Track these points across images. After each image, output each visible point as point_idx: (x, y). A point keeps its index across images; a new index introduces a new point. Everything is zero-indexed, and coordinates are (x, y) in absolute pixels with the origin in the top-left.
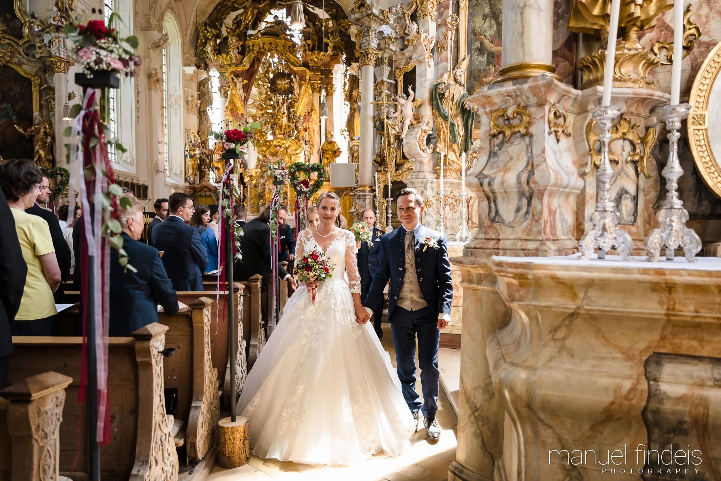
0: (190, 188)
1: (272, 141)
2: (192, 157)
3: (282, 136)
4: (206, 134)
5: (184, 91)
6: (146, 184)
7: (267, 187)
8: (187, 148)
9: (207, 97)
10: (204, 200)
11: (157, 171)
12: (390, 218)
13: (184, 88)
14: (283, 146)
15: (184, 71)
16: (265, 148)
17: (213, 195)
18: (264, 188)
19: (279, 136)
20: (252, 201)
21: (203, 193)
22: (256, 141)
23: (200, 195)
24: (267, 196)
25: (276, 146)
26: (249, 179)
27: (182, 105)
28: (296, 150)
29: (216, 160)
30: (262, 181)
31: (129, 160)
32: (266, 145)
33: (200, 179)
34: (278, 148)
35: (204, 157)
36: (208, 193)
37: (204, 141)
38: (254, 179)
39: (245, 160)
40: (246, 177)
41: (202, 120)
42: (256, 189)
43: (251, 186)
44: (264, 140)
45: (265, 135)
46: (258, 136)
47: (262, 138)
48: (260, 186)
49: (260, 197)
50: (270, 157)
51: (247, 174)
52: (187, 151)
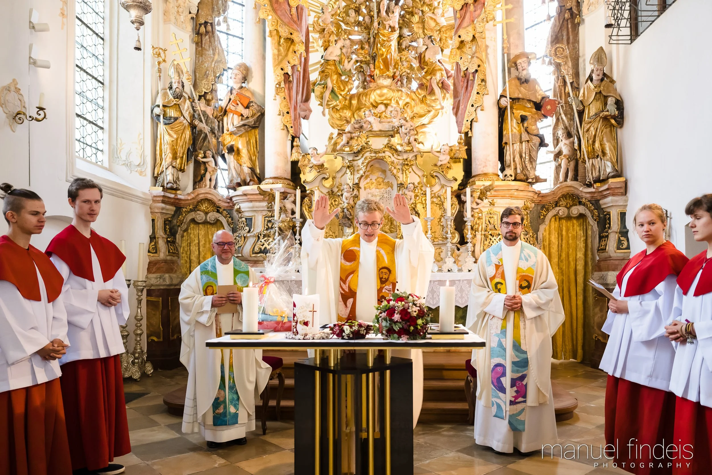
0: (165, 200)
2: (170, 121)
3: (387, 82)
4: (211, 78)
7: (363, 195)
8: (160, 100)
10: (202, 233)
16: (347, 114)
17: (224, 220)
18: (356, 197)
21: (199, 216)
22: (327, 94)
23: (193, 221)
26: (314, 174)
28: (421, 116)
29: (232, 129)
30: (349, 179)
32: (349, 106)
33: (195, 183)
34: (382, 108)
35: (202, 126)
36: (212, 216)
37: (205, 92)
38: (328, 174)
39: (303, 134)
40: (308, 169)
41: (202, 47)
42: (335, 201)
43: (322, 192)
44: (345, 92)
45: (348, 81)
46: (332, 81)
47: (342, 88)
48: (348, 192)
49: (345, 221)
50: (371, 117)
51: (309, 160)
52: (158, 106)
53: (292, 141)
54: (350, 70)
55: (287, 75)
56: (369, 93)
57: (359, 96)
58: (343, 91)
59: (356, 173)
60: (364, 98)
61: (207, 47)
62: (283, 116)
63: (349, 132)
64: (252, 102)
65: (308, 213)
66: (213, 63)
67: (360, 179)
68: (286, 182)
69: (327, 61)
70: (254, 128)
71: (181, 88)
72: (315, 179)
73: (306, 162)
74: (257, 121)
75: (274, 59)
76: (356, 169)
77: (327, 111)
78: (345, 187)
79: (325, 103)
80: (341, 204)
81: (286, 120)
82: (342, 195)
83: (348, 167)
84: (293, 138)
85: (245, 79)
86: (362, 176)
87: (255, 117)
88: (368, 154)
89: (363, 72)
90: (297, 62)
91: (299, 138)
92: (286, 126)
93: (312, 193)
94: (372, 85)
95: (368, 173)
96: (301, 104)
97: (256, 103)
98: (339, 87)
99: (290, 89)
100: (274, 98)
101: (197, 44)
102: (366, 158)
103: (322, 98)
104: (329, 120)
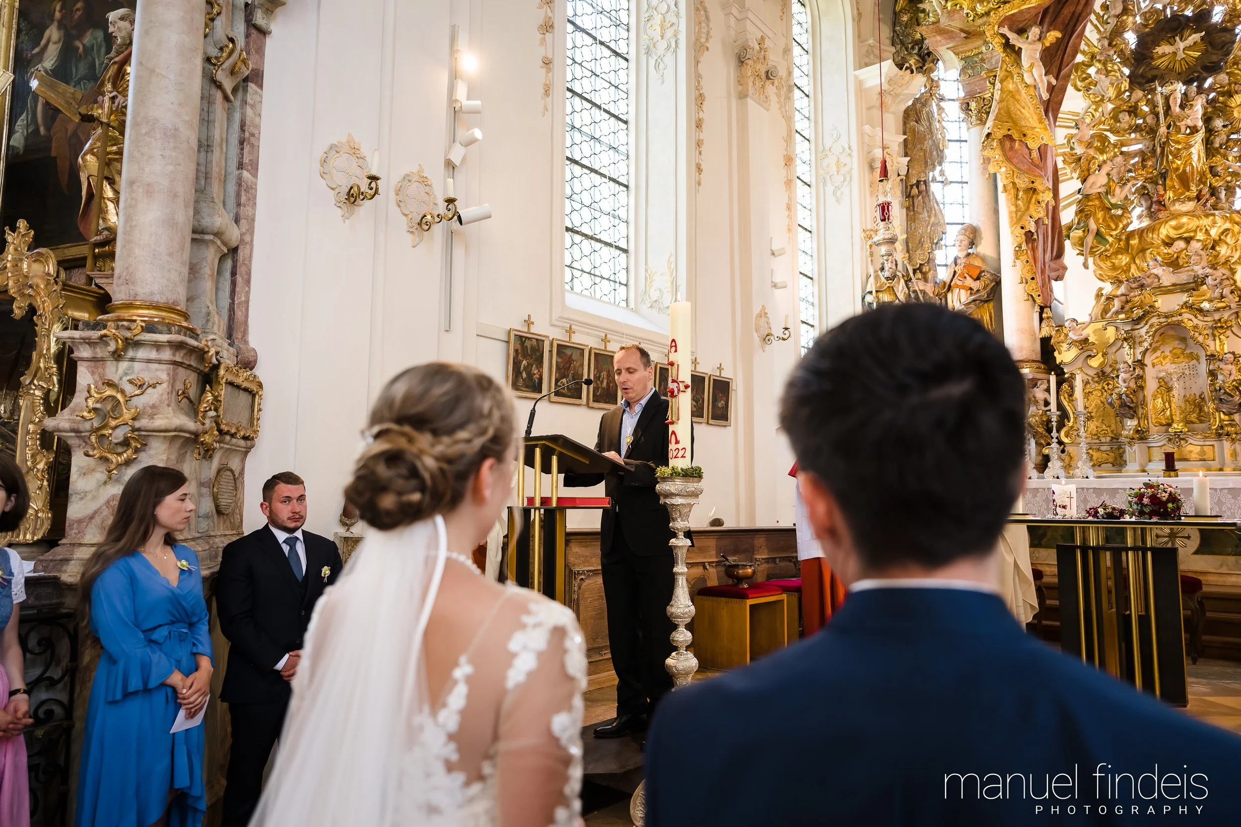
4: (927, 245)
5: (861, 134)
6: (726, 374)
7: (1150, 374)
8: (871, 287)
9: (928, 144)
13: (860, 125)
15: (859, 84)
16: (1124, 259)
18: (1140, 377)
24: (1154, 404)
26: (1074, 352)
27: (855, 173)
31: (667, 300)
32: (1126, 249)
34: (1180, 245)
37: (920, 264)
38: (1095, 351)
39: (1056, 299)
40: (1065, 346)
41: (914, 210)
42: (1108, 384)
43: (1087, 374)
44: (1118, 231)
45: (1123, 215)
46: (1097, 221)
47: (1113, 226)
48: (1125, 372)
49: (1124, 410)
50: (1159, 267)
51: (1066, 335)
52: (871, 293)
53: (1041, 314)
54: (1127, 196)
55: (1029, 233)
56: (1157, 227)
57: (1141, 232)
58: (1115, 229)
59: (1137, 346)
60: (1150, 235)
61: (920, 210)
62: (1027, 283)
63: (1123, 295)
64: (984, 271)
65: (1068, 402)
66: (929, 227)
67: (1144, 353)
68: (1035, 365)
69: (1087, 197)
70: (986, 301)
71: (894, 267)
72: (1077, 357)
73: (1062, 337)
74: (990, 294)
75: (1011, 218)
76: (1137, 340)
77: (1090, 260)
78: (1122, 366)
79: (1086, 250)
80: (1118, 387)
81: (1031, 288)
82: (1118, 377)
83: (1125, 339)
84: (1042, 309)
85: (972, 244)
86: (1147, 350)
87: (988, 289)
88: (1154, 320)
89: (1148, 194)
90: (1042, 214)
91: (1050, 307)
92: (1032, 296)
93: (1073, 376)
94: (1162, 215)
95: (1158, 344)
96: (1052, 264)
97: (988, 272)
98: (1109, 227)
99: (1034, 250)
100: (1013, 264)
101: (908, 209)
102: (1152, 326)
103: (1082, 245)
104: (1094, 271)
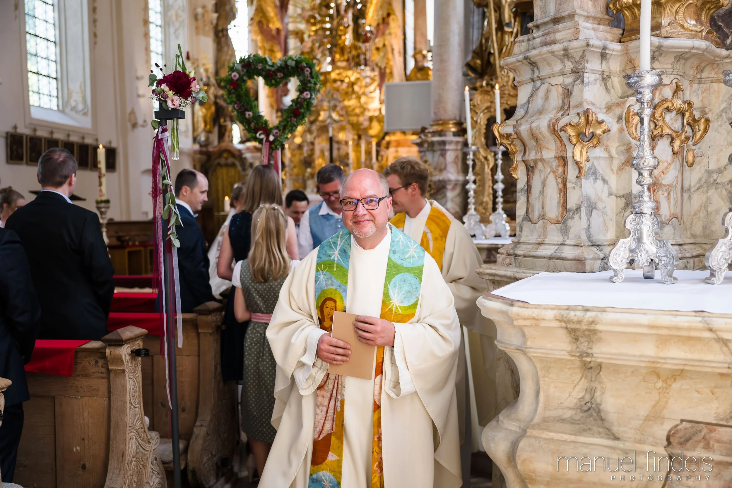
0: (201, 152)
1: (329, 73)
3: (344, 64)
6: (114, 145)
9: (228, 7)
10: (225, 171)
11: (134, 125)
12: (500, 193)
14: (347, 80)
17: (238, 163)
19: (339, 64)
20: (296, 171)
21: (222, 161)
23: (219, 165)
25: (335, 81)
27: (187, 21)
30: (309, 138)
31: (80, 107)
33: (218, 138)
34: (339, 83)
36: (231, 160)
61: (223, 46)
81: (272, 101)
89: (331, 52)
92: (272, 105)
94: (335, 66)
100: (263, 87)
